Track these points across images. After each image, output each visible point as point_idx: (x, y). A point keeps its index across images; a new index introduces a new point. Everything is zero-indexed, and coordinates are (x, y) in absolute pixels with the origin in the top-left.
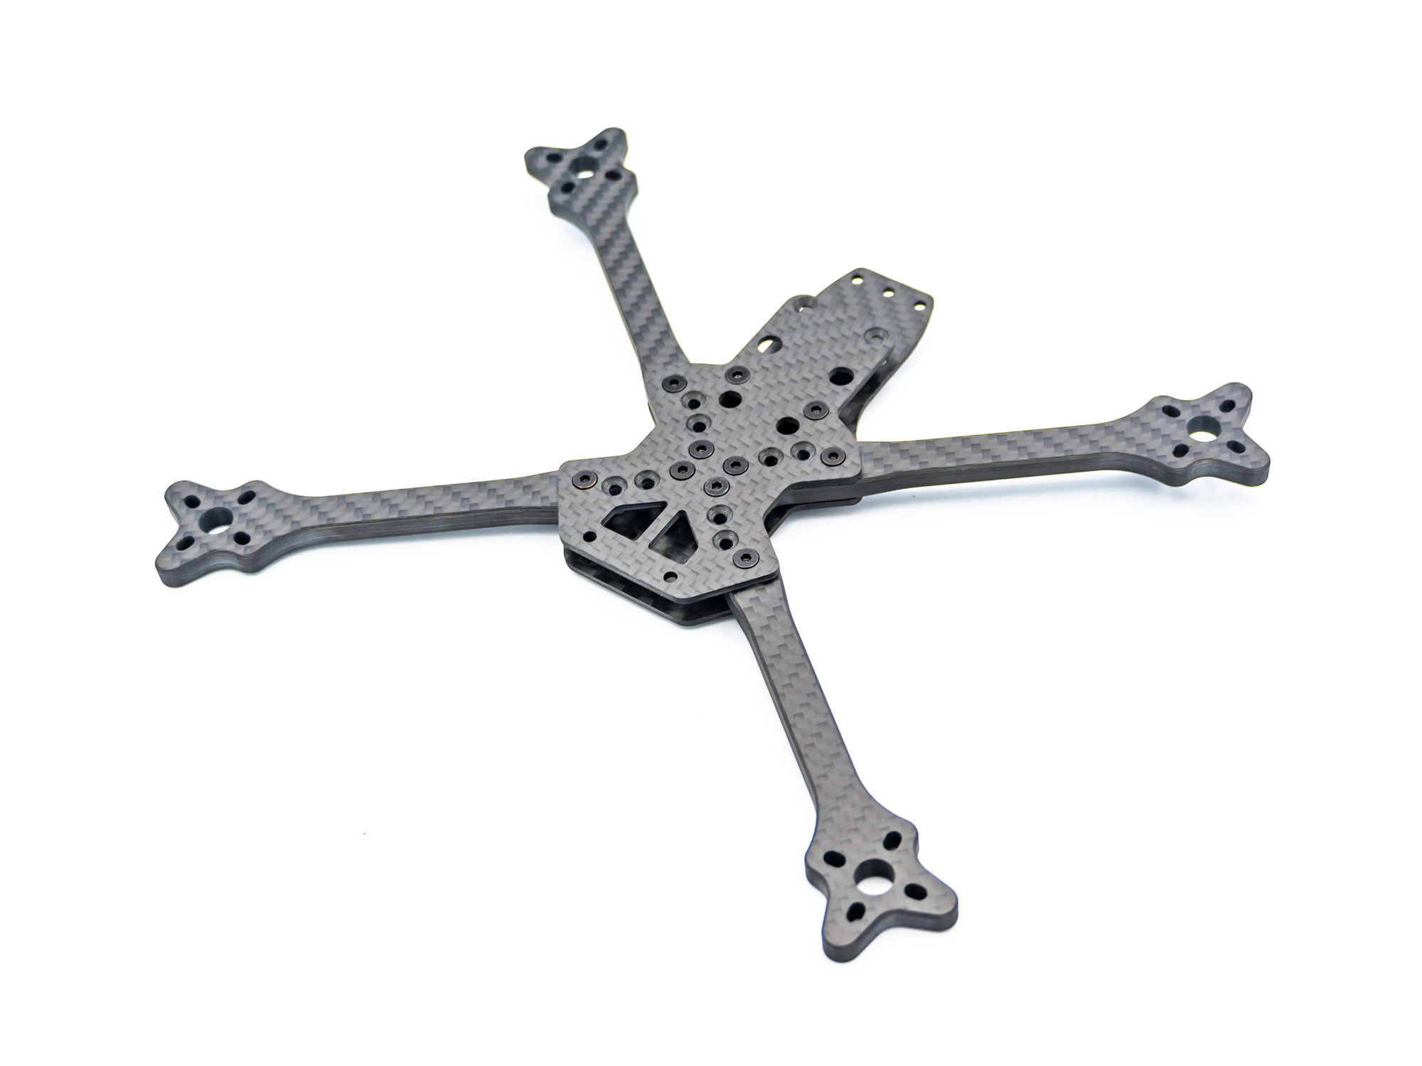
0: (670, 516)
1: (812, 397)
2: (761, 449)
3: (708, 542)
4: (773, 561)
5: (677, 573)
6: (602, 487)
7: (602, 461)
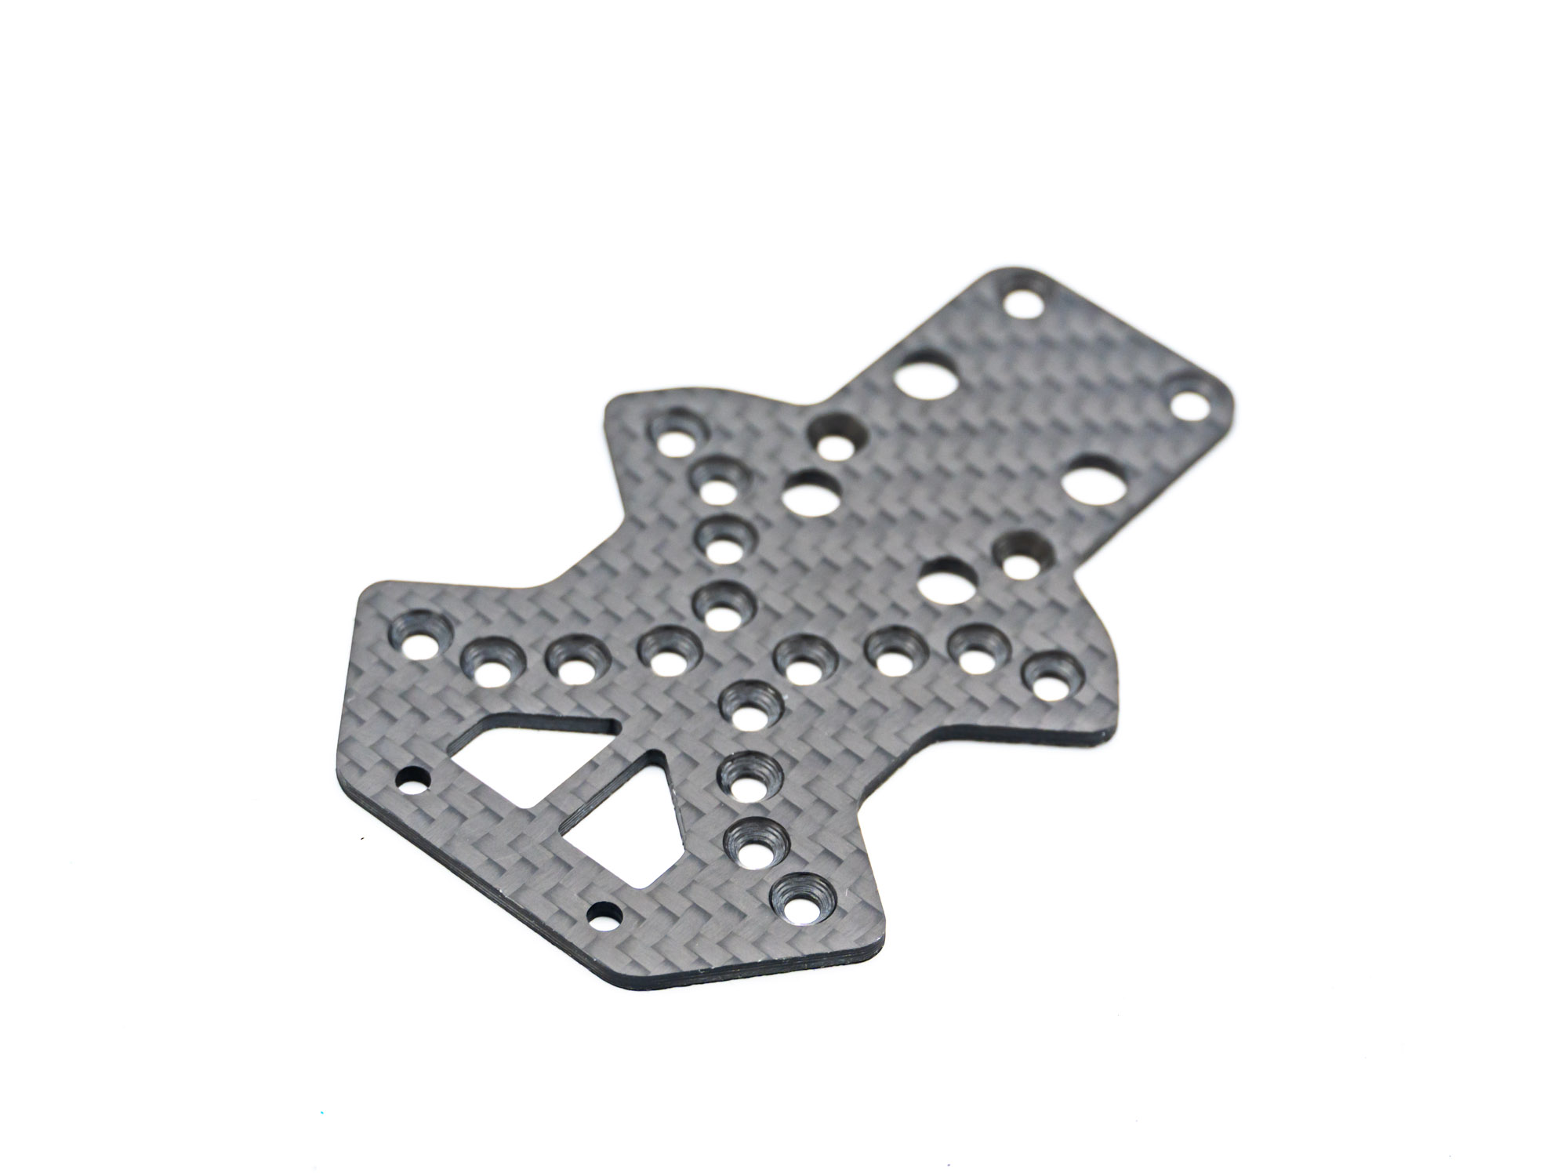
0: (624, 760)
1: (1016, 518)
2: (874, 626)
3: (712, 842)
4: (871, 916)
5: (622, 907)
6: (462, 658)
7: (472, 594)
